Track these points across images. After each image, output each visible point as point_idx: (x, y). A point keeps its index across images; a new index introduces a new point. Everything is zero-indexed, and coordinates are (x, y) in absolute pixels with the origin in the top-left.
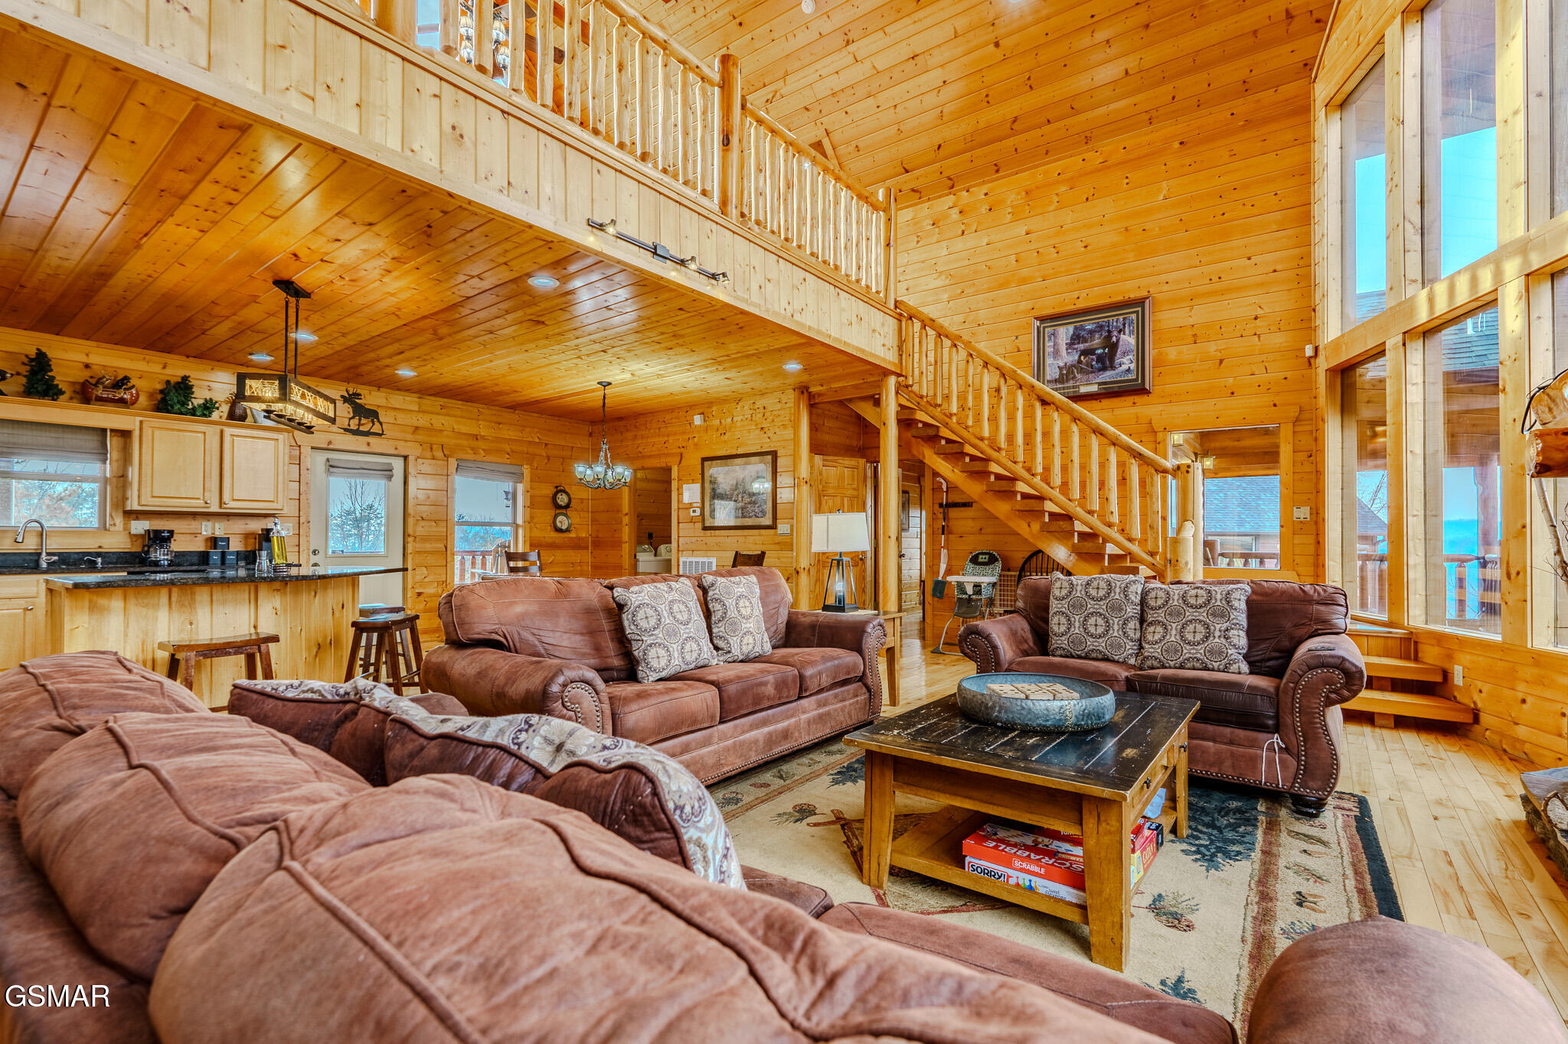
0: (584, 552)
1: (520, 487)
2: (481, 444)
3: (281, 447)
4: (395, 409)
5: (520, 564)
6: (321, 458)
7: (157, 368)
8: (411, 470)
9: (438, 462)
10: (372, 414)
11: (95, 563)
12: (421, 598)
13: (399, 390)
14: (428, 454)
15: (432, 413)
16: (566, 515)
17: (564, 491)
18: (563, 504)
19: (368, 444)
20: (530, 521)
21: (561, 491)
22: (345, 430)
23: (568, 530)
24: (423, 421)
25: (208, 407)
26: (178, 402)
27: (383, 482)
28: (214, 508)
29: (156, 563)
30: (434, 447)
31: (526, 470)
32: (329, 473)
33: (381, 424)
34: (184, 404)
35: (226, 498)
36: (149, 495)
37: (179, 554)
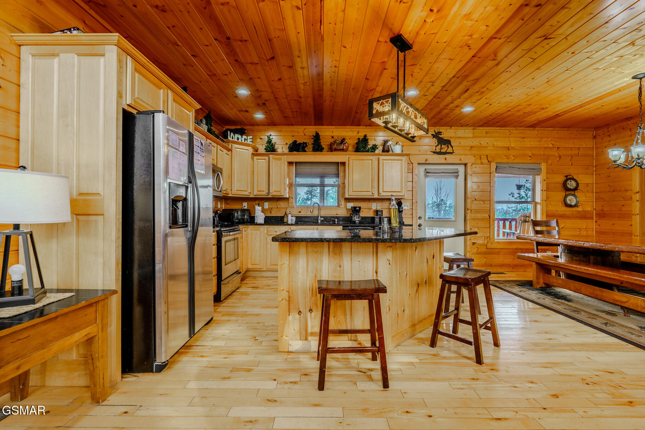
0: (589, 221)
1: (538, 179)
2: (512, 152)
3: (404, 163)
4: (460, 137)
5: (544, 228)
6: (422, 169)
7: (355, 134)
8: (469, 171)
9: (485, 166)
10: (447, 142)
11: (335, 221)
12: (475, 246)
13: (462, 126)
14: (479, 161)
15: (481, 137)
16: (574, 195)
17: (573, 179)
18: (572, 188)
19: (446, 159)
20: (547, 200)
21: (570, 179)
22: (434, 152)
23: (576, 206)
24: (475, 142)
25: (374, 148)
26: (362, 147)
27: (454, 179)
28: (376, 196)
29: (354, 222)
30: (482, 157)
31: (543, 166)
32: (426, 176)
33: (452, 147)
34: (364, 148)
35: (381, 191)
36: (352, 191)
37: (363, 218)
